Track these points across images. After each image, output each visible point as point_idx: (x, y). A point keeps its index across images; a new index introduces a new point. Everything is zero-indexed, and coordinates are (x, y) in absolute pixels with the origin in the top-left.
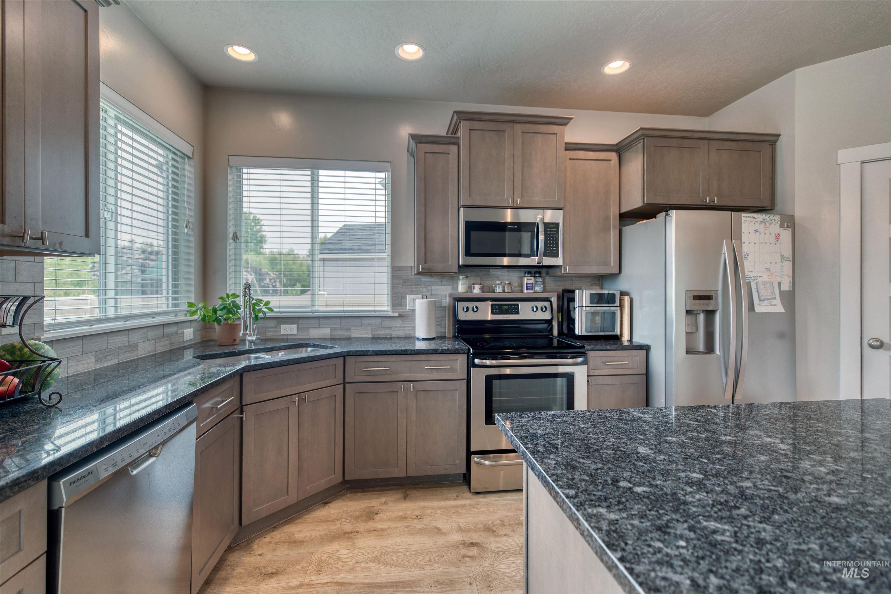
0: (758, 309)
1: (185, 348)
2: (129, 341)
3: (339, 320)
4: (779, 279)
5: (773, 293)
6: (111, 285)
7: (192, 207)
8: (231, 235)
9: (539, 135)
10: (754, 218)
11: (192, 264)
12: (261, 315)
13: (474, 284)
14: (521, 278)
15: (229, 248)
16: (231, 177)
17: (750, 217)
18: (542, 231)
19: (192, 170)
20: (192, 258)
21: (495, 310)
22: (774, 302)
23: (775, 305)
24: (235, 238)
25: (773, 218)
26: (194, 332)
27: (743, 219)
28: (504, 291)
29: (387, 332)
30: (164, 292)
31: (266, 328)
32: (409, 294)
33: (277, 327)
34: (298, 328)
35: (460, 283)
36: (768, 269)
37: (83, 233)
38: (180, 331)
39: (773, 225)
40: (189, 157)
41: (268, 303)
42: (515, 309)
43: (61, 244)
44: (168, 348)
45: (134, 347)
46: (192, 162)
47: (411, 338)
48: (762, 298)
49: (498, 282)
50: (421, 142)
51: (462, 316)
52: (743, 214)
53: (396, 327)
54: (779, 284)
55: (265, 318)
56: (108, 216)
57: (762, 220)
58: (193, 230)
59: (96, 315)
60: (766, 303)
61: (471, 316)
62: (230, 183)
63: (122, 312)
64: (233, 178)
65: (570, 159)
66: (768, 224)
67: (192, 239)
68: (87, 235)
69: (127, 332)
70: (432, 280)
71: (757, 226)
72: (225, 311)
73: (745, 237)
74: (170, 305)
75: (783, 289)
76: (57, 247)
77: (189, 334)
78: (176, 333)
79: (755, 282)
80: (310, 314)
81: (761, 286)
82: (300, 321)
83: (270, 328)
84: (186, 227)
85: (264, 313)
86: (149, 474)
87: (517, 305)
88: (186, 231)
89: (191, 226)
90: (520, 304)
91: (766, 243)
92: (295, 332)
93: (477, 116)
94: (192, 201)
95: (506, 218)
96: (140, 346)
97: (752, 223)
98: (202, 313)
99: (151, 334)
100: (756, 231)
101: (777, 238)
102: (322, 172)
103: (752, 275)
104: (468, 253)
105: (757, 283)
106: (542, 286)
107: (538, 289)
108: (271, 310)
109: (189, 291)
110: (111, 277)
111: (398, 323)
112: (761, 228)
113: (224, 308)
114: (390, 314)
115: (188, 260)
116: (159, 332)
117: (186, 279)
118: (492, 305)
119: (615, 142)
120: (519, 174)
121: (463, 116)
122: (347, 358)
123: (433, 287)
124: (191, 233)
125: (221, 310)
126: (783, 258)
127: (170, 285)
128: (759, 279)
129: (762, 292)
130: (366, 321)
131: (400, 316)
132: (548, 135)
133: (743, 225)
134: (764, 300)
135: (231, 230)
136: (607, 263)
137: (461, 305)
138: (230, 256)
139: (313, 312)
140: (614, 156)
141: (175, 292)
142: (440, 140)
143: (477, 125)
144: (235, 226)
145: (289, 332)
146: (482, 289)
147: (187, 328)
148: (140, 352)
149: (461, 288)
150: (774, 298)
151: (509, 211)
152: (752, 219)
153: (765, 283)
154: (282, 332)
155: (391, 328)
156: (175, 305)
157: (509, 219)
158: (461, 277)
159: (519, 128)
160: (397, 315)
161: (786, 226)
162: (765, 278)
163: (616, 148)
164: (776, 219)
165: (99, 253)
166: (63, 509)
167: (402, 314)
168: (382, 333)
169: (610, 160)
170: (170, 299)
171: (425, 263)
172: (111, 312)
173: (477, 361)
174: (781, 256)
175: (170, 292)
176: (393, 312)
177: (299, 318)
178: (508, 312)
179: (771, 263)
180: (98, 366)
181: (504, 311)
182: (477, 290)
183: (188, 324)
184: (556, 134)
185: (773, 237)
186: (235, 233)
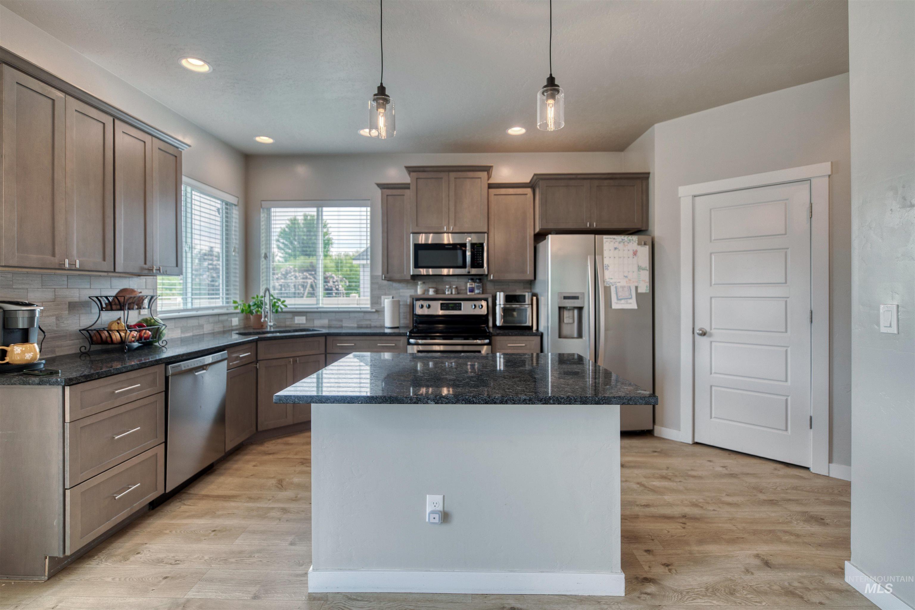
0: (615, 306)
1: (232, 330)
2: (199, 323)
3: (334, 314)
4: (636, 284)
5: (631, 294)
6: (189, 290)
7: (237, 238)
8: (263, 255)
9: (468, 180)
10: (614, 239)
11: (238, 275)
12: (279, 310)
13: (430, 288)
14: (466, 283)
15: (261, 264)
16: (263, 216)
17: (611, 238)
18: (469, 249)
19: (237, 213)
20: (238, 271)
21: (444, 307)
22: (630, 301)
23: (630, 303)
24: (266, 257)
25: (631, 239)
26: (239, 320)
27: (605, 240)
28: (452, 293)
29: (368, 323)
30: (221, 294)
31: (285, 319)
32: (383, 295)
33: (293, 319)
34: (307, 319)
35: (419, 287)
36: (626, 277)
37: (175, 265)
38: (229, 319)
39: (631, 243)
40: (235, 205)
41: (284, 301)
42: (458, 306)
43: (166, 271)
44: (222, 330)
45: (201, 326)
46: (237, 208)
47: (383, 327)
48: (619, 298)
49: (447, 287)
50: (384, 188)
51: (419, 311)
52: (605, 237)
53: (374, 319)
54: (637, 288)
55: (282, 312)
56: (187, 249)
57: (621, 240)
58: (238, 253)
59: (181, 307)
60: (623, 301)
61: (425, 311)
62: (262, 219)
63: (196, 306)
64: (264, 216)
65: (495, 195)
66: (626, 243)
67: (237, 259)
68: (177, 266)
69: (197, 318)
70: (400, 285)
71: (616, 245)
72: (255, 307)
73: (606, 253)
74: (225, 303)
75: (640, 291)
76: (165, 273)
77: (235, 321)
78: (227, 320)
79: (614, 286)
80: (316, 310)
81: (620, 290)
82: (308, 315)
83: (288, 319)
84: (234, 251)
85: (281, 308)
86: (202, 377)
87: (461, 304)
88: (234, 254)
89: (237, 250)
90: (463, 303)
91: (624, 257)
92: (304, 322)
93: (421, 169)
94: (238, 234)
95: (443, 240)
96: (205, 326)
97: (612, 243)
98: (241, 307)
99: (211, 319)
100: (616, 249)
101: (635, 253)
102: (325, 209)
103: (611, 281)
104: (416, 266)
105: (616, 287)
106: (481, 289)
107: (477, 291)
108: (286, 306)
109: (235, 294)
110: (189, 285)
111: (375, 316)
112: (621, 246)
113: (255, 304)
114: (369, 310)
115: (235, 273)
116: (216, 319)
117: (234, 285)
118: (441, 304)
119: (528, 180)
120: (452, 209)
121: (411, 169)
122: (328, 338)
123: (401, 291)
124: (237, 255)
125: (254, 305)
126: (640, 268)
127: (224, 290)
128: (618, 284)
129: (620, 294)
130: (352, 315)
131: (377, 311)
132: (474, 179)
133: (605, 245)
134: (621, 300)
135: (263, 252)
136: (524, 272)
137: (418, 304)
138: (263, 269)
139: (317, 308)
140: (529, 191)
141: (227, 294)
142: (397, 186)
143: (422, 175)
144: (266, 248)
145: (301, 322)
146: (437, 291)
147: (234, 317)
148: (205, 330)
149: (420, 291)
150: (631, 298)
151: (445, 235)
152: (612, 240)
153: (623, 287)
154: (296, 322)
155: (370, 320)
156: (227, 303)
157: (446, 242)
158: (419, 283)
159: (453, 175)
160: (374, 310)
161: (643, 244)
162: (623, 283)
163: (530, 185)
164: (634, 239)
165: (182, 274)
166: (170, 377)
167: (378, 310)
168: (364, 323)
169: (526, 194)
170: (224, 298)
171: (387, 273)
172: (189, 306)
173: (412, 341)
174: (638, 266)
175: (224, 294)
176: (372, 308)
177: (307, 312)
178: (453, 309)
179: (629, 272)
180: (183, 336)
181: (450, 308)
182: (431, 292)
183: (235, 315)
184: (480, 178)
185: (631, 253)
186: (266, 254)
